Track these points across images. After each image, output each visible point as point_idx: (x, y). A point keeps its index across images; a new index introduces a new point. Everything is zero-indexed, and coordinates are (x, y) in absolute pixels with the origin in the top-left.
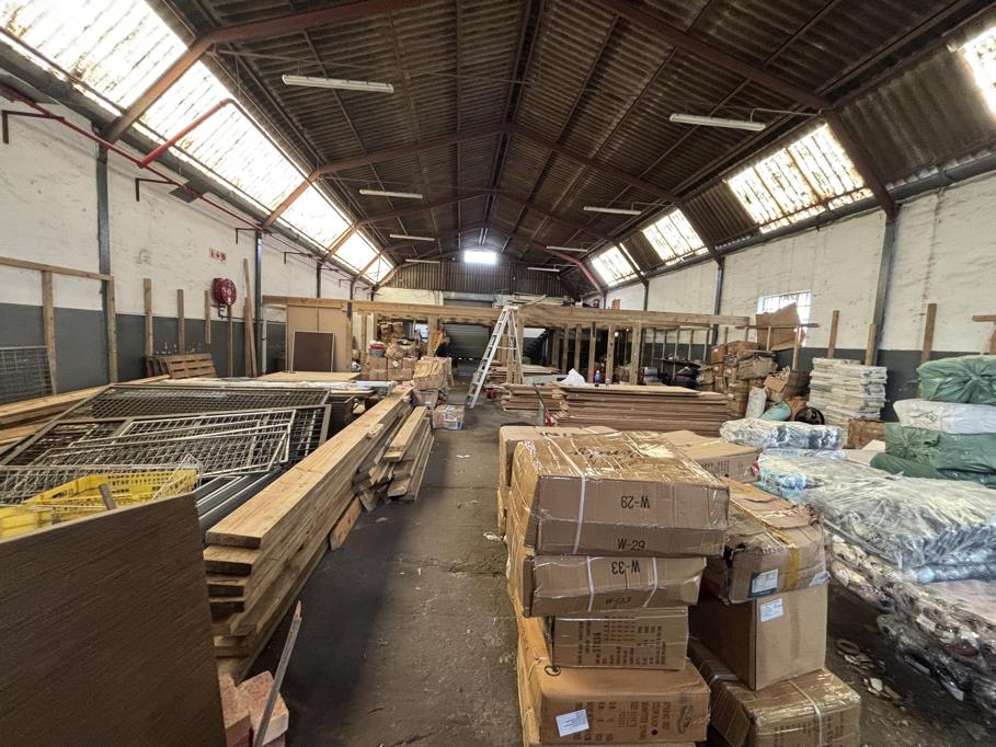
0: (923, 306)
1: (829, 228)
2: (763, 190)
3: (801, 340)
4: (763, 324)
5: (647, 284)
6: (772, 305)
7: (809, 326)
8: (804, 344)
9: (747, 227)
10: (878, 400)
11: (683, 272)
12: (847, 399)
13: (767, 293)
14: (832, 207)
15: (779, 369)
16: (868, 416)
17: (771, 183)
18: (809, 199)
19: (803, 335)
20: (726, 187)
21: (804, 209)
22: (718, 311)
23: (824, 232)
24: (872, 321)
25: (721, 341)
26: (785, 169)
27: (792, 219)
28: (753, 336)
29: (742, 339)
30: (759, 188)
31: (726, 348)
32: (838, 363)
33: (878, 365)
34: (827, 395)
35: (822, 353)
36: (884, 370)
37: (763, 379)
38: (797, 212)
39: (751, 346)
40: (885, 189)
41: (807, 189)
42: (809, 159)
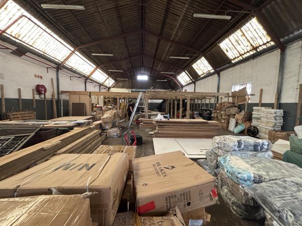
0: (298, 85)
1: (258, 59)
2: (232, 46)
3: (248, 101)
4: (234, 95)
5: (195, 84)
6: (237, 88)
7: (251, 95)
8: (249, 102)
9: (227, 61)
10: (280, 123)
11: (206, 79)
12: (268, 122)
13: (235, 84)
14: (258, 50)
15: (240, 111)
16: (276, 129)
17: (235, 43)
18: (249, 48)
19: (249, 99)
20: (219, 47)
21: (248, 52)
22: (218, 91)
23: (255, 60)
24: (276, 92)
25: (219, 102)
26: (240, 37)
27: (244, 57)
28: (231, 100)
29: (227, 101)
30: (231, 46)
31: (221, 104)
32: (263, 108)
33: (279, 109)
34: (259, 121)
35: (257, 105)
36: (282, 111)
37: (235, 115)
38: (245, 53)
39: (230, 103)
40: (280, 41)
41: (249, 44)
42: (249, 32)
